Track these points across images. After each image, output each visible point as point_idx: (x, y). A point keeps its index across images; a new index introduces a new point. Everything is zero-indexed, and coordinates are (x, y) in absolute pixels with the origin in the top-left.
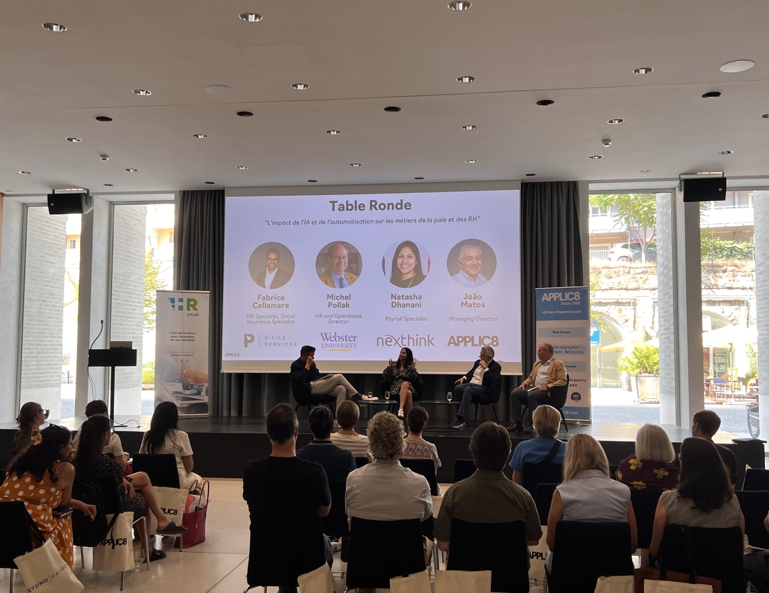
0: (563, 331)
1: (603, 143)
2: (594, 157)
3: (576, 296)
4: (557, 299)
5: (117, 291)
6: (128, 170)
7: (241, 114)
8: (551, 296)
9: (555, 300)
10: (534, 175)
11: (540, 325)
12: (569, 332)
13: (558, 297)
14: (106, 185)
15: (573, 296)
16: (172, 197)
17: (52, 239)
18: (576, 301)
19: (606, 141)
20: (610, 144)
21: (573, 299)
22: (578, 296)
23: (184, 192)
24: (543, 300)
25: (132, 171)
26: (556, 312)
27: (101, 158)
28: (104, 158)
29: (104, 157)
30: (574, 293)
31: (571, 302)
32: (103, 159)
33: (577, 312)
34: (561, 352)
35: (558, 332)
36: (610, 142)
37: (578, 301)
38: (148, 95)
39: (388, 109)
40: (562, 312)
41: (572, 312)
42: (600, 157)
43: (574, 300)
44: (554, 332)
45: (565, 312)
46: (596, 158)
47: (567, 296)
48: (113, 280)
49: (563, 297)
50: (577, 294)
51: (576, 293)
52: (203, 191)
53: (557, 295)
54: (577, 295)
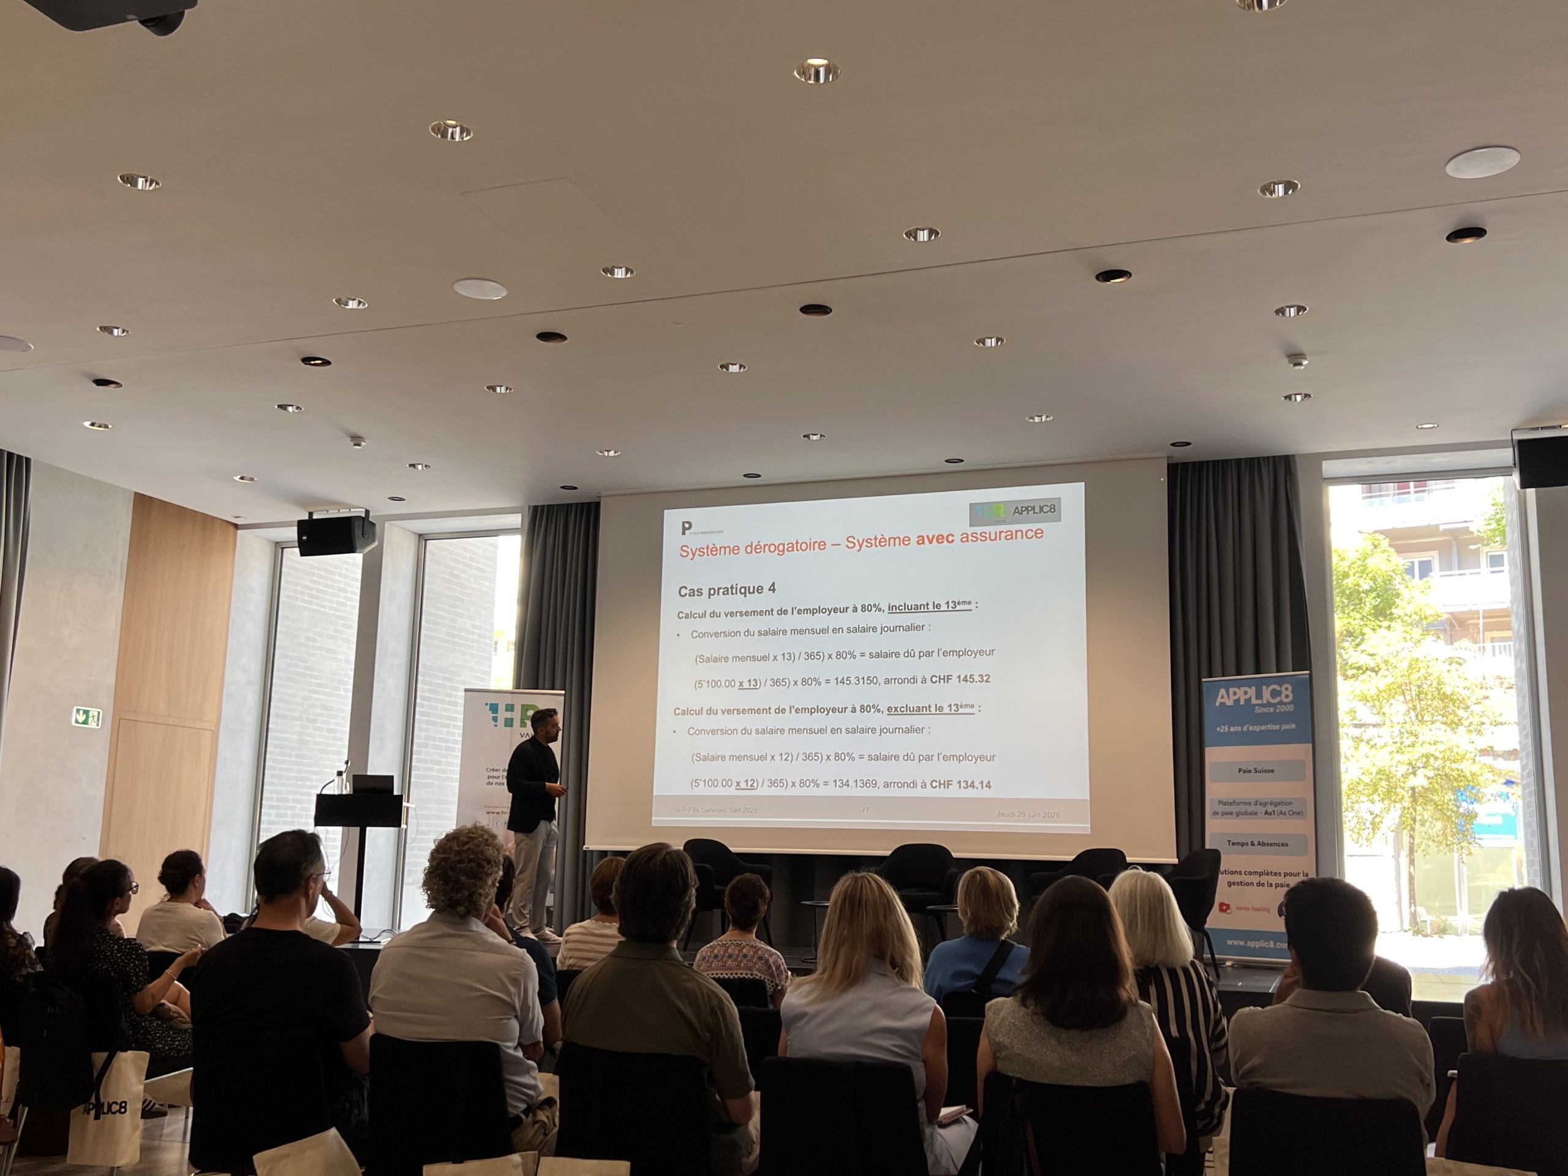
0: (1259, 768)
1: (1290, 362)
2: (1293, 396)
3: (1285, 693)
4: (1245, 700)
5: (429, 699)
6: (413, 466)
7: (545, 336)
8: (1235, 693)
9: (1242, 702)
10: (1188, 444)
11: (1214, 755)
12: (1272, 771)
13: (1247, 697)
14: (393, 499)
15: (1279, 693)
16: (516, 520)
17: (331, 608)
18: (1285, 704)
19: (1295, 358)
20: (1305, 363)
21: (1278, 699)
22: (1289, 693)
23: (536, 508)
24: (1217, 704)
25: (420, 467)
26: (1245, 729)
27: (352, 444)
28: (357, 442)
29: (357, 440)
30: (1281, 686)
31: (1274, 705)
32: (355, 445)
33: (1288, 727)
34: (1256, 813)
35: (1250, 771)
36: (1306, 359)
37: (1289, 703)
38: (361, 307)
39: (808, 309)
40: (1257, 728)
41: (1278, 727)
42: (1307, 396)
43: (1281, 703)
44: (1240, 770)
45: (1263, 728)
46: (1299, 398)
47: (1266, 693)
48: (420, 678)
49: (1259, 696)
50: (1287, 689)
51: (1284, 686)
52: (568, 504)
53: (1246, 693)
54: (1287, 692)
